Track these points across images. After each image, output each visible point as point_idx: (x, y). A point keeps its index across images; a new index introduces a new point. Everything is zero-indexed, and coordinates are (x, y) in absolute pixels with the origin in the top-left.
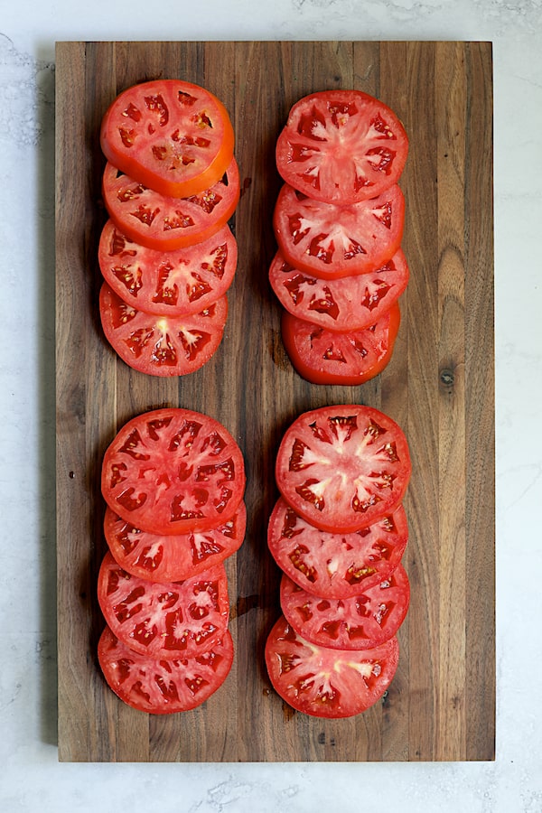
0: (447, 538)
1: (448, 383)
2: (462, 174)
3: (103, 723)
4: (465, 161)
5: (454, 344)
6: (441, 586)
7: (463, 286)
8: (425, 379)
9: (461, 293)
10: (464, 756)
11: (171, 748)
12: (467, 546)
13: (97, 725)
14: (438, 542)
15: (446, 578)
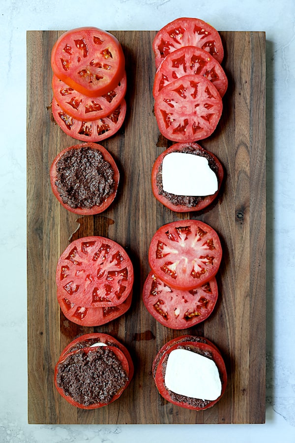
0: (240, 302)
1: (240, 218)
2: (249, 104)
3: (52, 403)
4: (250, 97)
5: (244, 197)
6: (236, 329)
7: (249, 165)
8: (228, 216)
9: (247, 169)
10: (248, 421)
11: (89, 417)
12: (250, 307)
13: (49, 404)
14: (235, 305)
15: (239, 324)
